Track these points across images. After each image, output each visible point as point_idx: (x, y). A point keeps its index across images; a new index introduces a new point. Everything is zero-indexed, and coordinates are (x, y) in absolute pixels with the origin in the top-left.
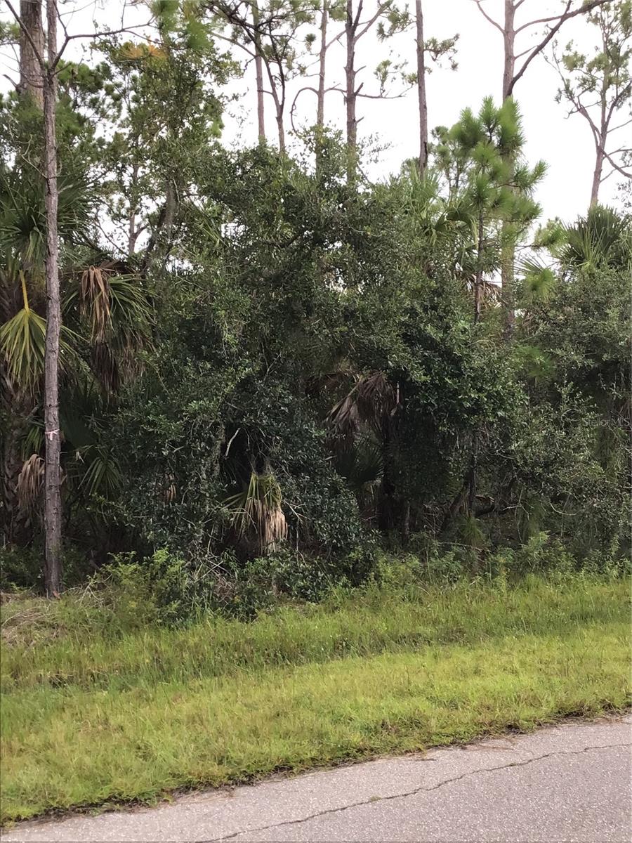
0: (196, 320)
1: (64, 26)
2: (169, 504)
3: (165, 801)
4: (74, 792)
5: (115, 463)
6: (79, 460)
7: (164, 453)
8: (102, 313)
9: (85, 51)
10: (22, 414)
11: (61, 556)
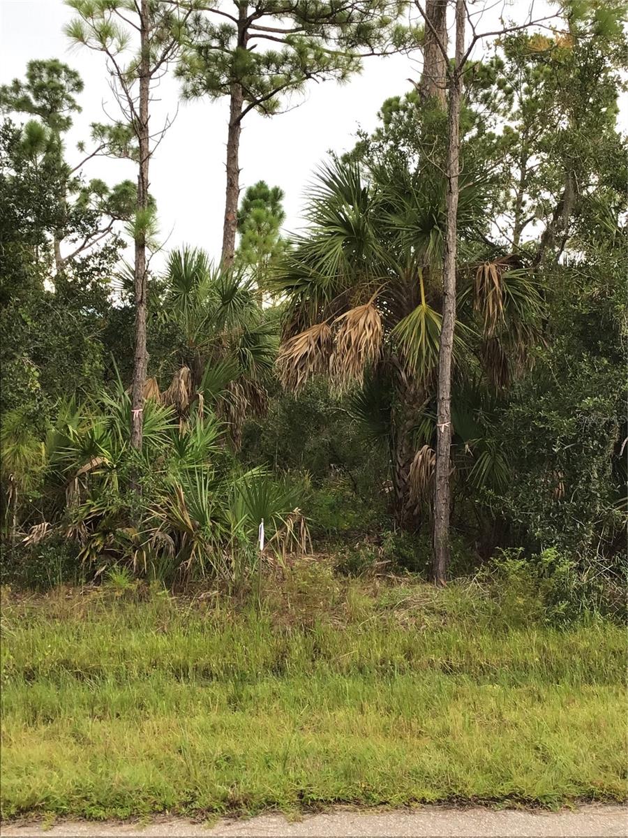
0: (593, 315)
1: (472, 26)
2: (557, 502)
3: (567, 807)
4: (476, 784)
5: (503, 457)
6: (468, 453)
7: (555, 450)
8: (495, 308)
9: (490, 49)
10: (414, 406)
11: (448, 546)
